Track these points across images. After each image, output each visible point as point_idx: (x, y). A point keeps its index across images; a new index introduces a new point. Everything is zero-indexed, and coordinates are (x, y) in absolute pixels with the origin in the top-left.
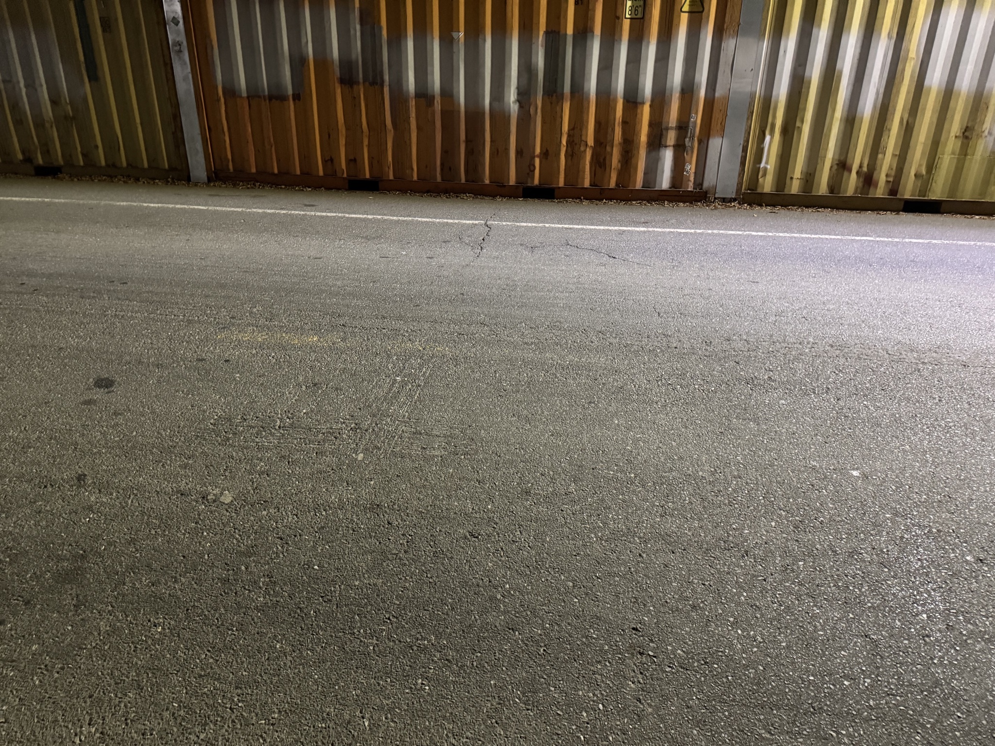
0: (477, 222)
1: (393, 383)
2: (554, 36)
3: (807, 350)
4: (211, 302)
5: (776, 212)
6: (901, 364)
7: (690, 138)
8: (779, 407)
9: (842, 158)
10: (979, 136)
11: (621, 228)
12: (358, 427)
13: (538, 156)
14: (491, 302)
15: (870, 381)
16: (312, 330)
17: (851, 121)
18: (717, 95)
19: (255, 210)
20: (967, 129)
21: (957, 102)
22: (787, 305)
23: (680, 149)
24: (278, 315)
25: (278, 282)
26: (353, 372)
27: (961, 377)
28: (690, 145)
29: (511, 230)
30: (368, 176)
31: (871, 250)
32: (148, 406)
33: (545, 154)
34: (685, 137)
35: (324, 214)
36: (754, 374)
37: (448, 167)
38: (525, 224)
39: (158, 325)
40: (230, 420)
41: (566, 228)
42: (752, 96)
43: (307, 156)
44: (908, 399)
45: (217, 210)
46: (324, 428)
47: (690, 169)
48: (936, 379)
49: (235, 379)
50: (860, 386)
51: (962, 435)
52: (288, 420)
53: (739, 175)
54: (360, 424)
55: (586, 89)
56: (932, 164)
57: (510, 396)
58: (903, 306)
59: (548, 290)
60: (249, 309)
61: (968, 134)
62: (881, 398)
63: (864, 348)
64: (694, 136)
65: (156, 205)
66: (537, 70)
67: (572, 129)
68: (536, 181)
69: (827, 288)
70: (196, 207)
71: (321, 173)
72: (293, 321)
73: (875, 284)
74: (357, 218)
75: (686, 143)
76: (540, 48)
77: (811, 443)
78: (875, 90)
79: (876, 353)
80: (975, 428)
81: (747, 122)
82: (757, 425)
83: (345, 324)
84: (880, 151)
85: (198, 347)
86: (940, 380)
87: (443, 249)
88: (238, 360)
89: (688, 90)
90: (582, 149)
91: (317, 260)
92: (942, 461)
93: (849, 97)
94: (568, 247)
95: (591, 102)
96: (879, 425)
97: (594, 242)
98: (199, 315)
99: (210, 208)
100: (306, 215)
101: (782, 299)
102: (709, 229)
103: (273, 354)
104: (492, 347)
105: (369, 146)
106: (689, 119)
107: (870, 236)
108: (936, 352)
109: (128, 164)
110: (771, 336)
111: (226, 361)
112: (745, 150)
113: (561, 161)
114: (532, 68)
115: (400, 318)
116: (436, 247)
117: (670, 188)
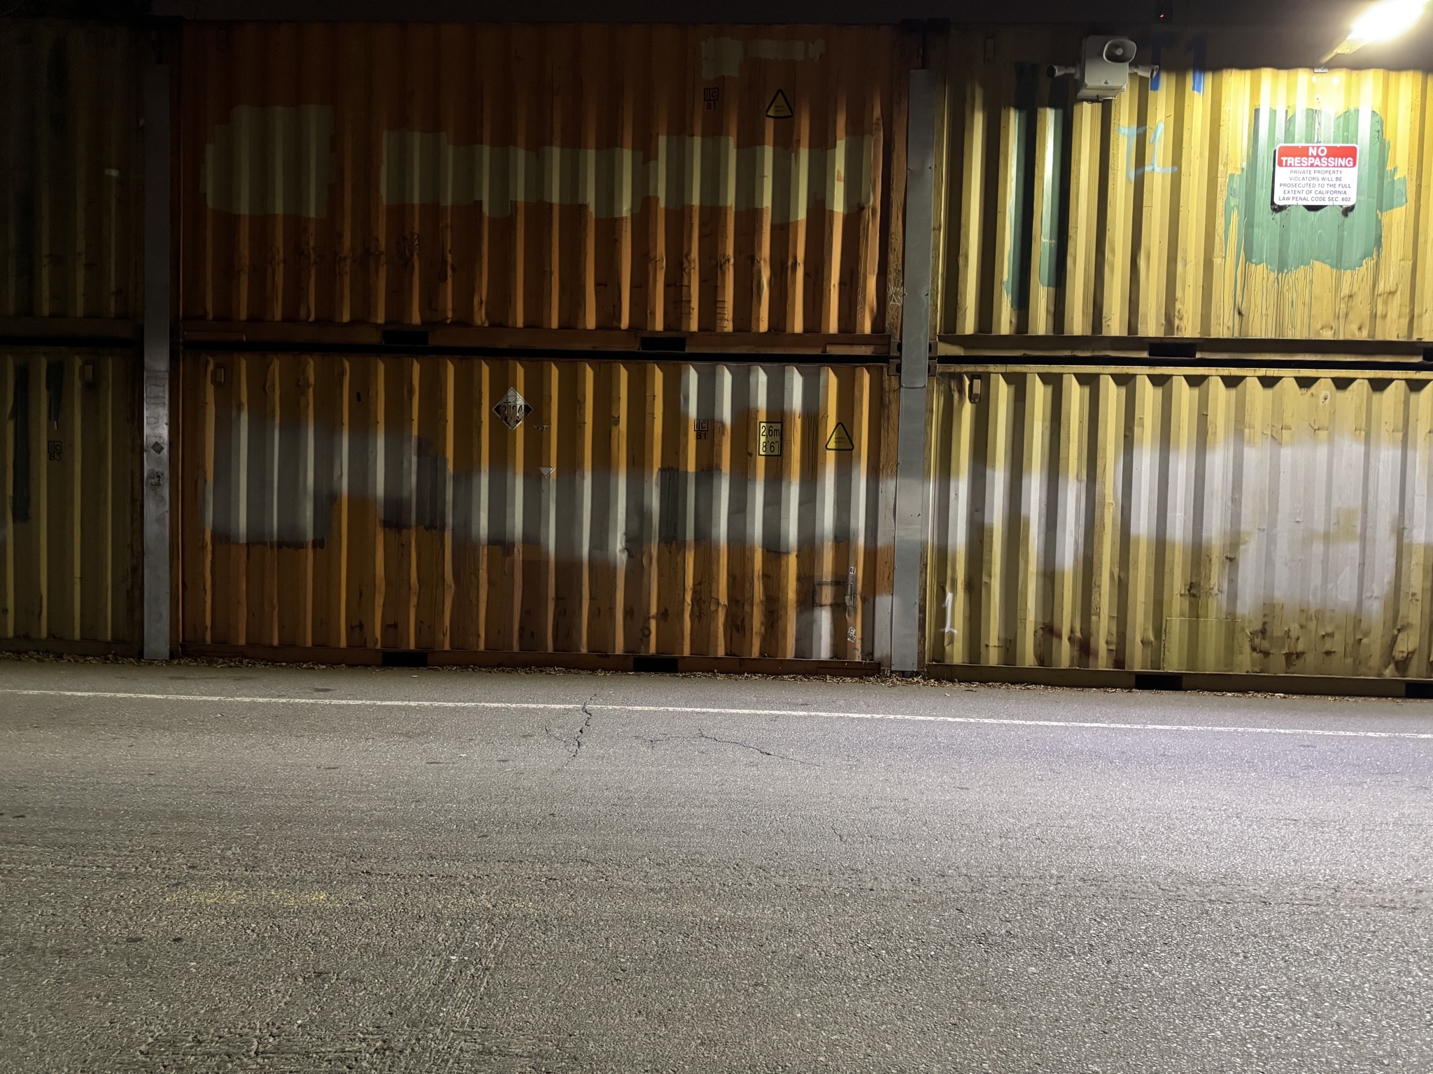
0: (571, 706)
1: (446, 967)
2: (672, 476)
3: (1051, 888)
4: (160, 843)
5: (974, 689)
6: (1181, 904)
7: (851, 595)
8: (1029, 978)
9: (1047, 621)
10: (1208, 594)
11: (772, 712)
12: (387, 1047)
13: (653, 617)
14: (596, 825)
15: (1146, 931)
16: (318, 882)
17: (1049, 576)
18: (880, 543)
19: (238, 699)
20: (1192, 586)
21: (1174, 554)
22: (1012, 820)
23: (839, 610)
24: (265, 860)
25: (268, 807)
26: (381, 950)
27: (1264, 920)
28: (851, 603)
29: (619, 717)
30: (412, 646)
31: (1107, 741)
32: (35, 1025)
33: (663, 615)
34: (845, 595)
35: (344, 702)
36: (986, 927)
37: (530, 632)
38: (639, 708)
39: (68, 883)
40: (173, 1043)
41: (697, 713)
42: (924, 545)
43: (324, 621)
44: (1202, 957)
45: (181, 700)
46: (330, 1050)
47: (855, 634)
48: (1232, 925)
49: (188, 971)
50: (1133, 940)
51: (1288, 1010)
52: (271, 1040)
53: (919, 641)
54: (390, 1042)
55: (714, 535)
56: (1159, 631)
57: (632, 980)
58: (1166, 819)
59: (679, 805)
60: (219, 852)
61: (1194, 591)
62: (1166, 957)
63: (1128, 882)
64: (855, 593)
65: (86, 694)
66: (651, 513)
67: (698, 584)
68: (653, 649)
69: (1061, 796)
70: (148, 696)
71: (343, 644)
72: (289, 869)
73: (1123, 787)
74: (393, 707)
75: (847, 601)
76: (654, 486)
77: (1084, 1034)
78: (1073, 540)
79: (1145, 888)
80: (1303, 998)
81: (921, 576)
82: (1003, 1008)
83: (370, 871)
84: (1093, 612)
85: (131, 919)
86: (1238, 926)
87: (522, 747)
88: (195, 937)
89: (843, 537)
90: (713, 608)
91: (331, 770)
92: (1270, 1053)
93: (1042, 547)
94: (703, 739)
95: (721, 552)
96: (1172, 1000)
97: (738, 731)
98: (137, 865)
99: (170, 697)
100: (316, 704)
101: (1004, 813)
102: (890, 713)
103: (253, 925)
104: (600, 898)
105: (418, 606)
106: (848, 573)
107: (1101, 722)
108: (1222, 884)
109: (49, 635)
110: (1000, 868)
111: (177, 940)
112: (922, 610)
113: (685, 623)
114: (645, 511)
115: (457, 857)
116: (512, 744)
117: (831, 658)
